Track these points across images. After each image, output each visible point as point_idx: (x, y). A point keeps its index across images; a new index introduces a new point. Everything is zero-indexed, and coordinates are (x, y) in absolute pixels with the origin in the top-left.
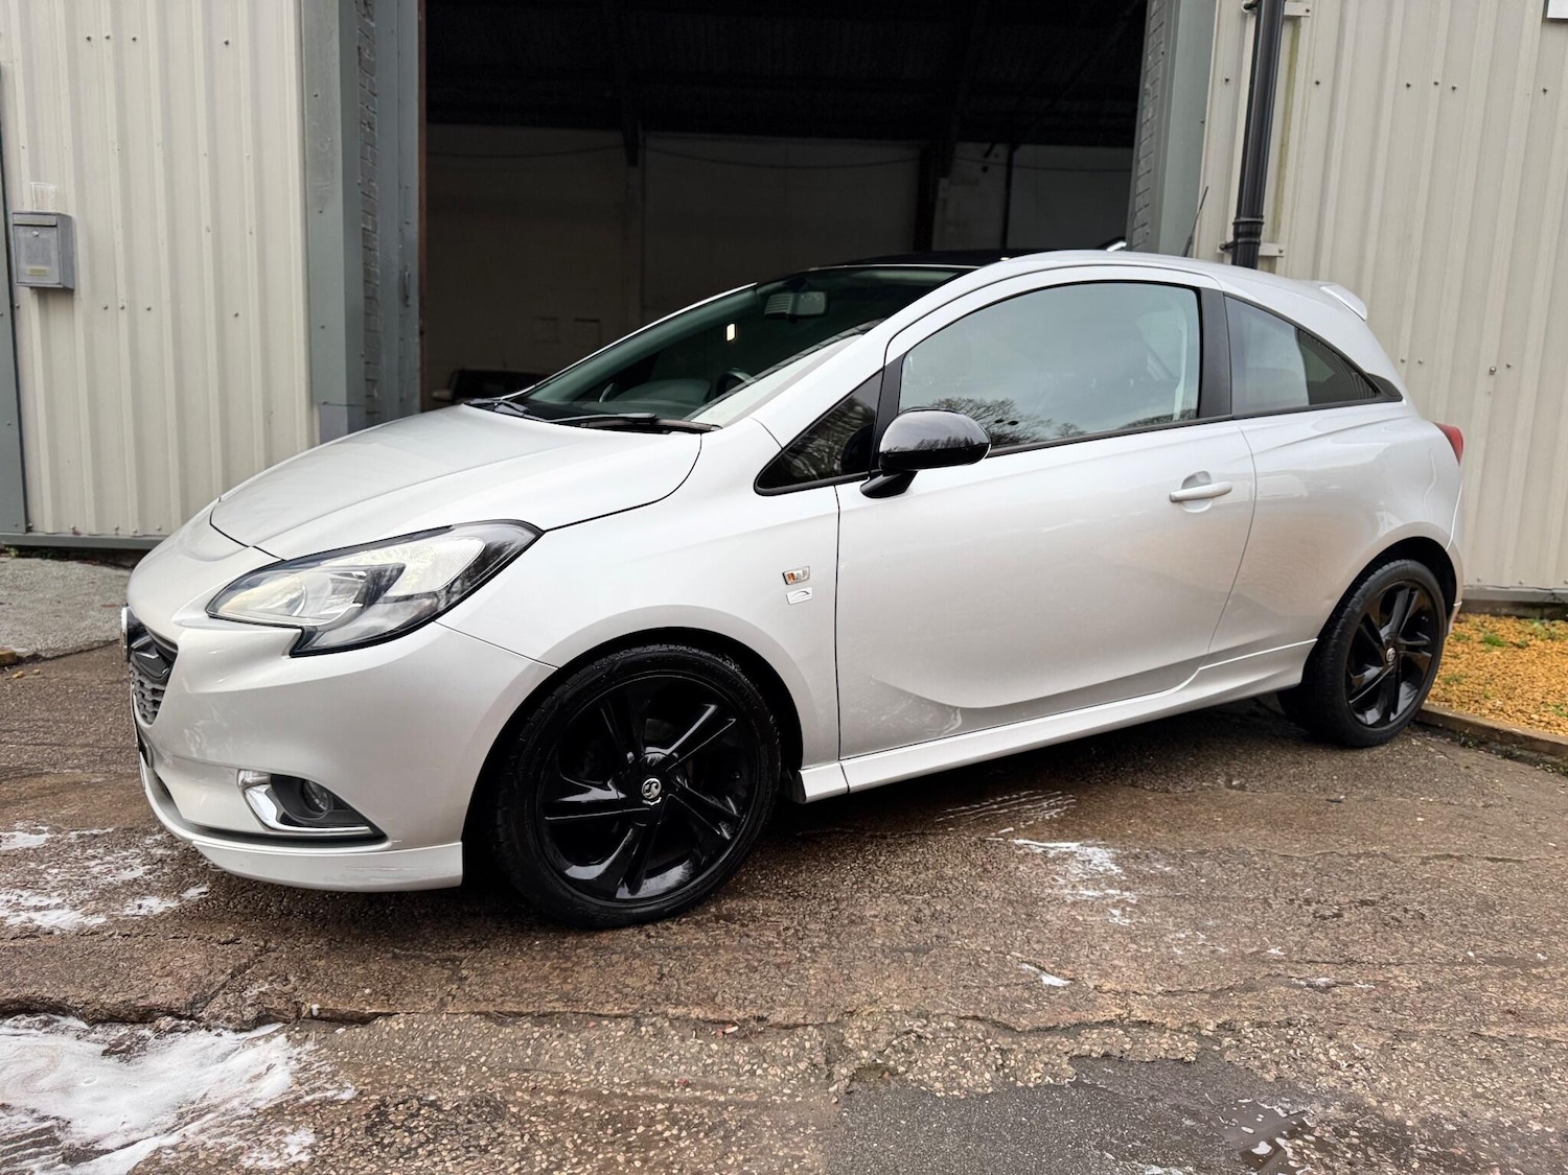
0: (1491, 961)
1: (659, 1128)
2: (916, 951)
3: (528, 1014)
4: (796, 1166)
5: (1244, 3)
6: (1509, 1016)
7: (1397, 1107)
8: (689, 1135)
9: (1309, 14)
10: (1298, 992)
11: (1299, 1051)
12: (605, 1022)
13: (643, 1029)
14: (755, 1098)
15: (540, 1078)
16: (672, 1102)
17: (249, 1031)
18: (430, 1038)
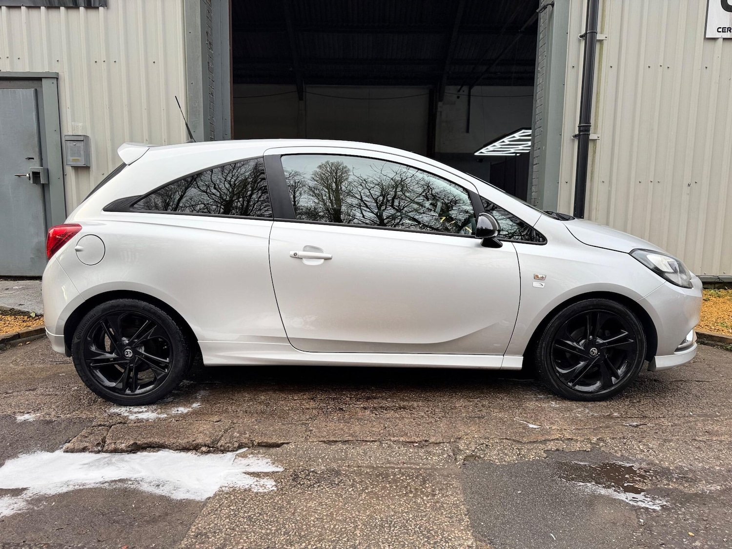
0: (699, 416)
1: (398, 476)
2: (479, 418)
3: (339, 441)
4: (451, 487)
5: (580, 35)
6: (706, 433)
7: (666, 463)
8: (410, 479)
9: (606, 39)
10: (627, 427)
11: (628, 447)
12: (369, 443)
13: (383, 445)
14: (430, 467)
15: (350, 463)
16: (400, 469)
17: (236, 451)
18: (305, 450)
